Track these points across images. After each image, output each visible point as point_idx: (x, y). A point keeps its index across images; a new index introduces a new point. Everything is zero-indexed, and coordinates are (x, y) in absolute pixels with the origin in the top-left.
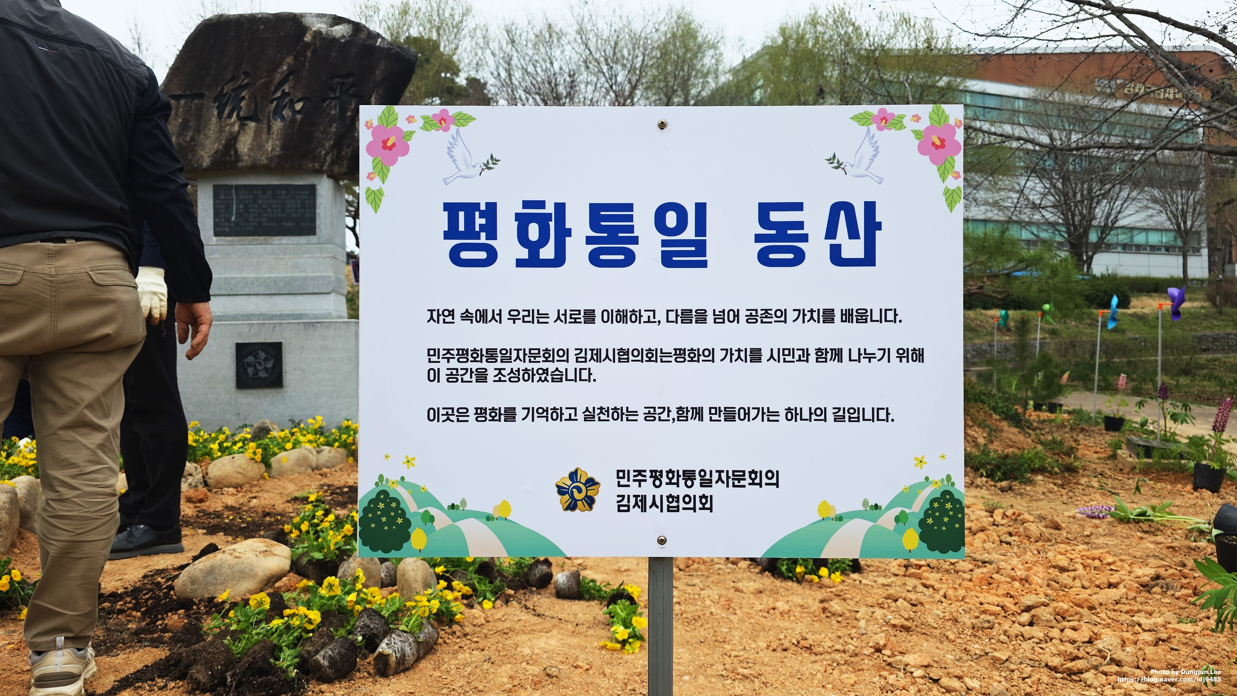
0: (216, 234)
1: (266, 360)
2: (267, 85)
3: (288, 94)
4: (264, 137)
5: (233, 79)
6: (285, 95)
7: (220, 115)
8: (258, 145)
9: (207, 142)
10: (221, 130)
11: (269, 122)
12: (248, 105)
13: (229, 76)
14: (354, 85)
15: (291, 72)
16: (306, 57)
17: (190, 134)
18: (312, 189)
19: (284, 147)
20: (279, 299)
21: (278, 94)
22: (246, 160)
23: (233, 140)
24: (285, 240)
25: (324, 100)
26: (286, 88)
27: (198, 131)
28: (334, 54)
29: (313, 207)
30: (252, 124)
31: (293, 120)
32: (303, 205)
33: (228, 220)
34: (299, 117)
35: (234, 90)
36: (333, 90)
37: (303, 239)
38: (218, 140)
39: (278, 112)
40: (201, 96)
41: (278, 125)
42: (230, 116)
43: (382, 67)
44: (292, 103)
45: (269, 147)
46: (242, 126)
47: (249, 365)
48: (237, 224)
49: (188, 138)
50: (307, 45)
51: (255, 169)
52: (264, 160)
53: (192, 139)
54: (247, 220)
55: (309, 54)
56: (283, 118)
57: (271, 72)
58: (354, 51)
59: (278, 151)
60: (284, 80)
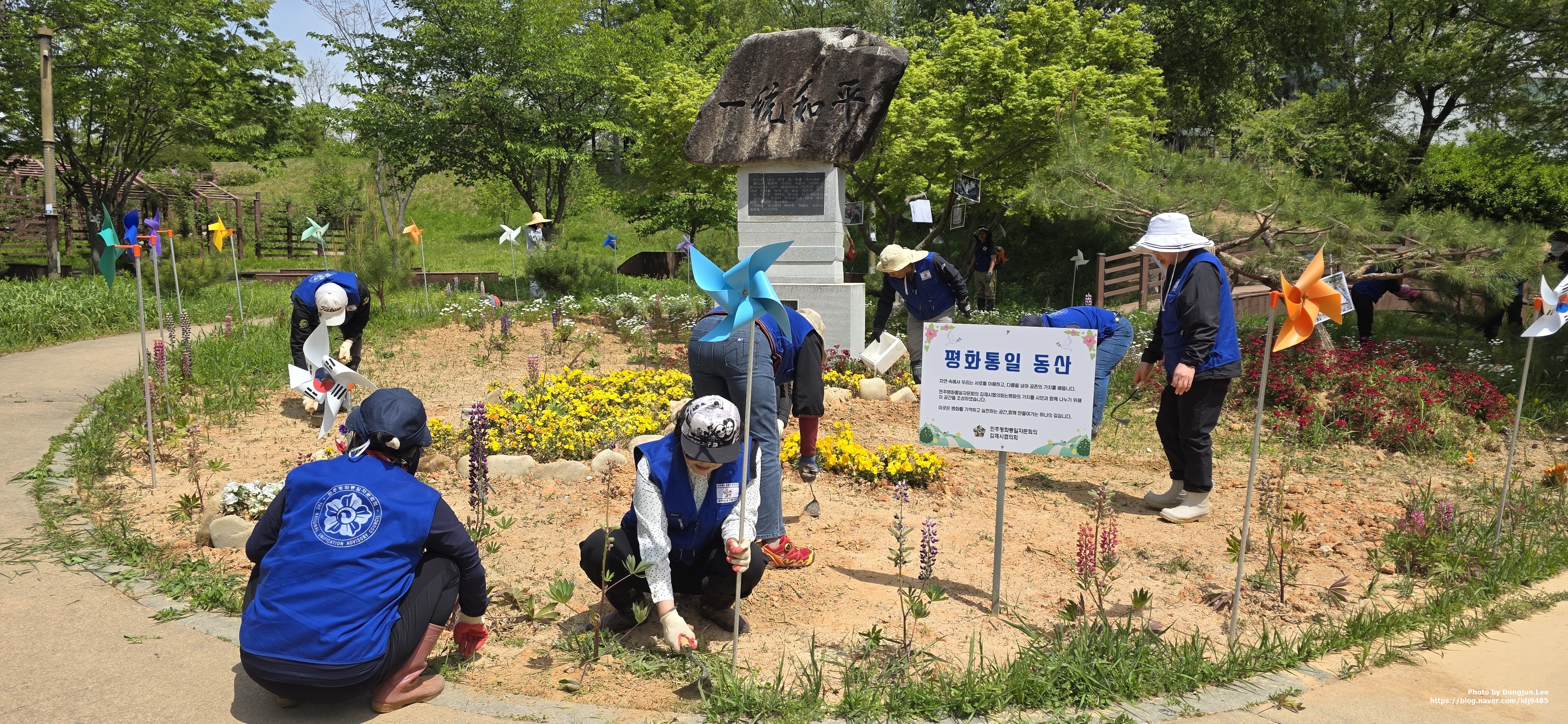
0: (751, 213)
2: (791, 93)
3: (807, 99)
4: (788, 135)
5: (766, 88)
6: (804, 100)
7: (756, 119)
8: (783, 144)
9: (746, 141)
10: (757, 131)
11: (792, 122)
12: (777, 110)
13: (763, 86)
14: (858, 90)
15: (810, 81)
16: (821, 67)
17: (734, 134)
18: (822, 177)
19: (803, 143)
20: (795, 266)
21: (799, 100)
22: (774, 154)
23: (765, 138)
24: (800, 218)
25: (834, 104)
26: (805, 94)
27: (741, 132)
28: (843, 64)
29: (824, 191)
30: (779, 125)
31: (810, 122)
32: (815, 190)
33: (759, 201)
34: (814, 118)
35: (766, 98)
36: (841, 94)
37: (813, 218)
38: (754, 139)
39: (799, 114)
40: (742, 104)
41: (798, 124)
42: (763, 119)
43: (881, 72)
44: (810, 106)
45: (791, 143)
46: (772, 128)
48: (765, 205)
49: (732, 138)
50: (823, 58)
51: (780, 161)
52: (787, 154)
53: (736, 139)
54: (773, 202)
55: (824, 65)
56: (802, 120)
57: (794, 82)
58: (859, 61)
59: (799, 148)
60: (804, 88)
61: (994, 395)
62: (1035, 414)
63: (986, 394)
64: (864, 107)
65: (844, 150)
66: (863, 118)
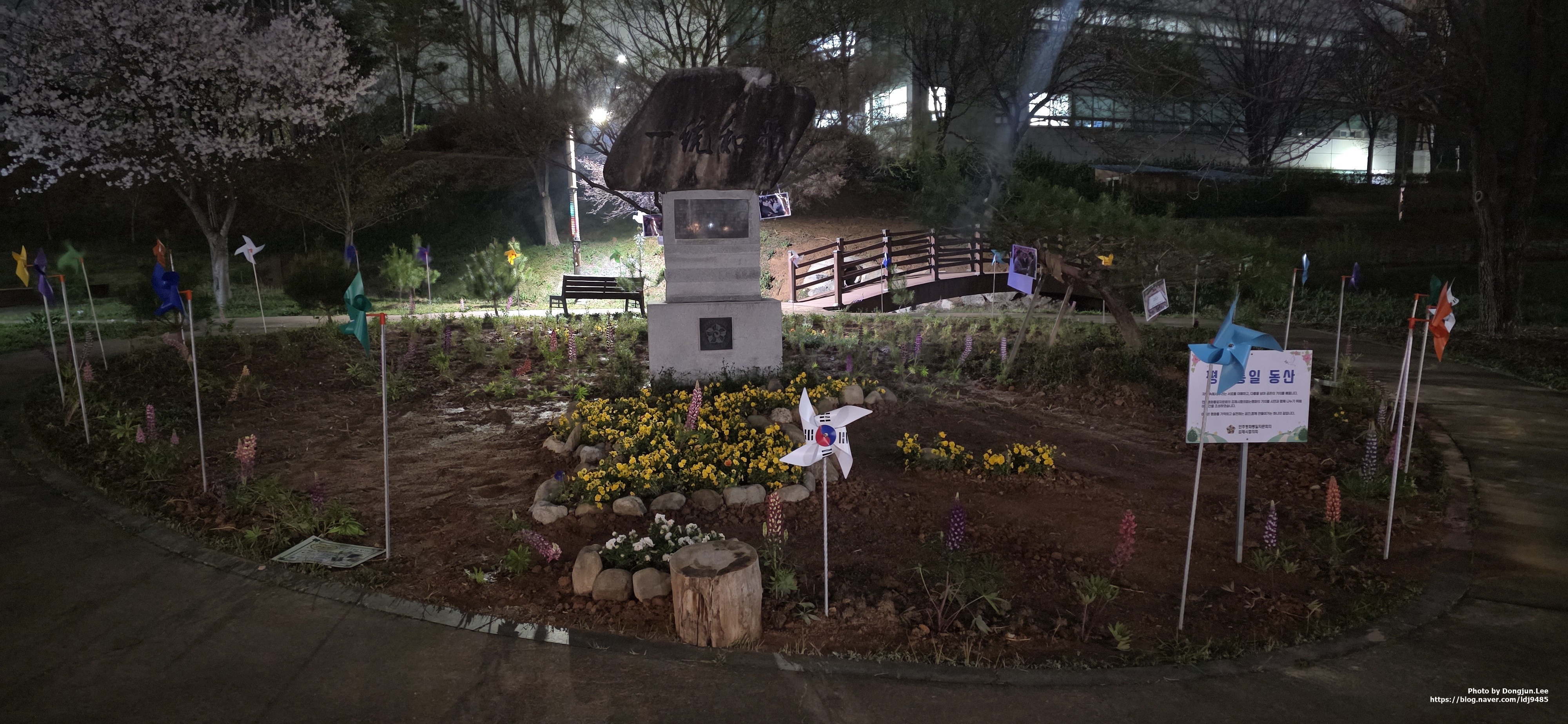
0: (678, 237)
1: (722, 330)
2: (717, 126)
3: (732, 132)
4: (715, 164)
5: (693, 121)
6: (729, 132)
7: (684, 150)
8: (710, 171)
9: (675, 170)
10: (685, 160)
11: (718, 154)
12: (705, 142)
13: (691, 119)
14: (779, 124)
15: (734, 115)
16: (744, 103)
17: (662, 164)
18: (745, 202)
19: (729, 173)
20: (722, 285)
21: (725, 132)
22: (702, 183)
23: (693, 167)
24: (726, 241)
25: (758, 137)
26: (731, 128)
27: (669, 162)
28: (764, 100)
29: (746, 218)
30: (706, 156)
31: (736, 153)
32: (739, 215)
33: (686, 226)
34: (740, 150)
35: (693, 130)
36: (764, 128)
37: (739, 240)
38: (683, 165)
39: (724, 146)
40: (670, 134)
41: (725, 156)
42: (691, 150)
43: (798, 110)
44: (735, 139)
45: (719, 173)
46: (699, 157)
47: (709, 334)
49: (662, 167)
50: (746, 95)
51: (708, 188)
52: (715, 183)
53: (665, 167)
55: (746, 101)
56: (728, 152)
57: (720, 116)
58: (779, 99)
59: (726, 176)
60: (730, 121)
61: (1241, 402)
62: (1270, 413)
63: (1236, 402)
64: (785, 139)
65: (766, 179)
66: (784, 150)
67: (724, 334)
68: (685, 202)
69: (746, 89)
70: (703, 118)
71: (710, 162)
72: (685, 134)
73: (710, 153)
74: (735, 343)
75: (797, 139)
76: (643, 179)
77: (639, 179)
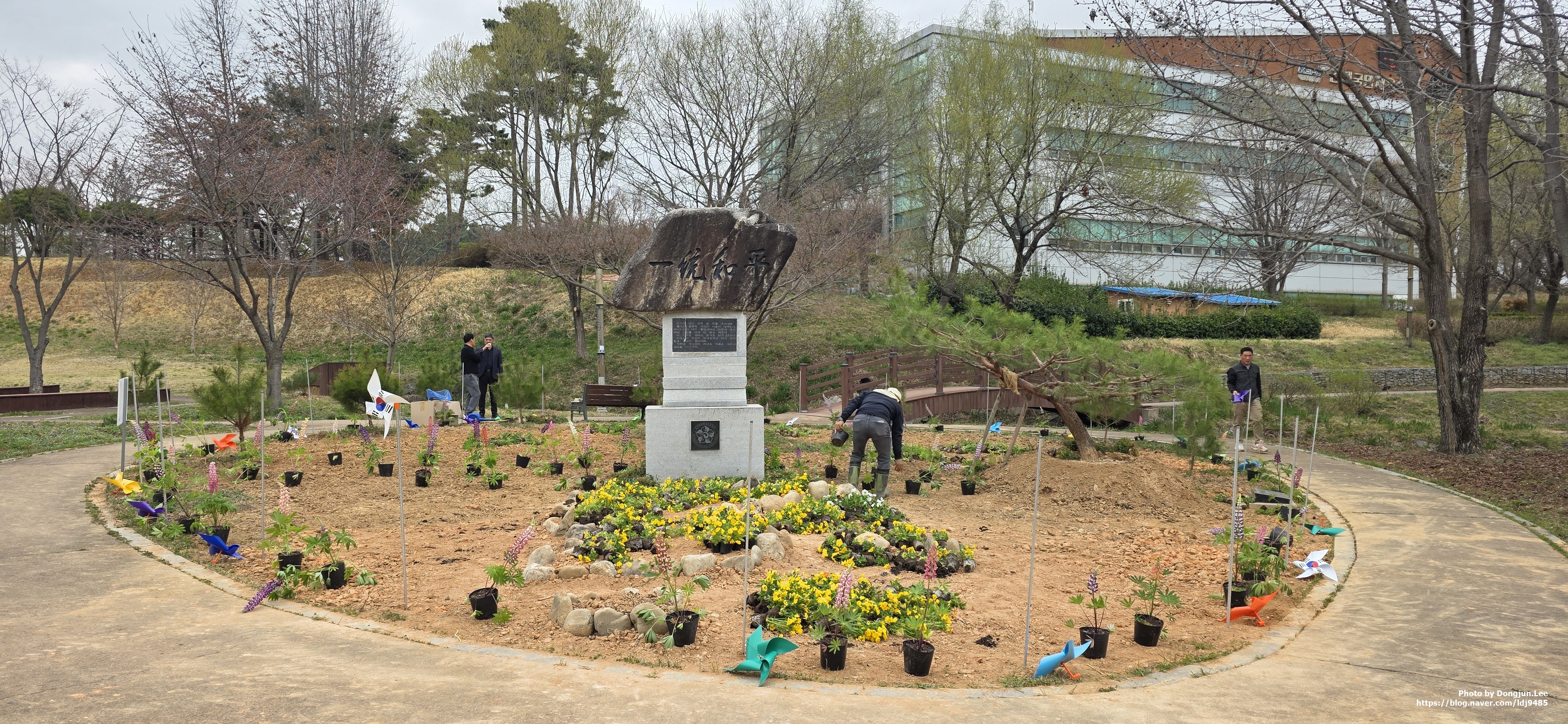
0: (674, 350)
1: (709, 432)
2: (711, 257)
3: (723, 262)
4: (708, 289)
5: (690, 252)
6: (721, 262)
7: (682, 277)
8: (704, 295)
9: (674, 293)
10: (682, 286)
11: (711, 280)
12: (699, 269)
13: (688, 251)
14: (764, 256)
15: (725, 248)
16: (735, 238)
17: (663, 289)
18: (734, 322)
19: (720, 297)
20: (712, 392)
21: (718, 262)
22: (697, 304)
23: (689, 292)
24: (717, 354)
25: (745, 266)
26: (722, 258)
27: (669, 287)
28: (751, 236)
29: (735, 333)
30: (701, 282)
31: (726, 279)
32: (729, 332)
33: (682, 341)
34: (730, 277)
35: (690, 260)
36: (751, 259)
37: (728, 354)
38: (680, 291)
39: (717, 273)
40: (670, 263)
41: (717, 282)
42: (688, 277)
43: (781, 244)
44: (726, 268)
45: (711, 296)
46: (695, 283)
47: (699, 435)
48: (687, 344)
49: (662, 291)
50: (736, 231)
51: (702, 309)
52: (708, 304)
53: (665, 291)
54: (693, 341)
55: (736, 236)
56: (720, 277)
57: (714, 249)
58: (764, 235)
59: (717, 299)
60: (721, 254)
64: (769, 269)
65: (752, 302)
66: (768, 278)
67: (712, 435)
68: (682, 320)
69: (736, 227)
70: (698, 250)
71: (704, 287)
72: (683, 263)
73: (704, 279)
74: (722, 443)
75: (780, 269)
76: (646, 302)
77: (642, 301)
